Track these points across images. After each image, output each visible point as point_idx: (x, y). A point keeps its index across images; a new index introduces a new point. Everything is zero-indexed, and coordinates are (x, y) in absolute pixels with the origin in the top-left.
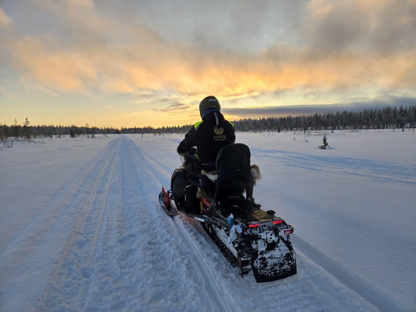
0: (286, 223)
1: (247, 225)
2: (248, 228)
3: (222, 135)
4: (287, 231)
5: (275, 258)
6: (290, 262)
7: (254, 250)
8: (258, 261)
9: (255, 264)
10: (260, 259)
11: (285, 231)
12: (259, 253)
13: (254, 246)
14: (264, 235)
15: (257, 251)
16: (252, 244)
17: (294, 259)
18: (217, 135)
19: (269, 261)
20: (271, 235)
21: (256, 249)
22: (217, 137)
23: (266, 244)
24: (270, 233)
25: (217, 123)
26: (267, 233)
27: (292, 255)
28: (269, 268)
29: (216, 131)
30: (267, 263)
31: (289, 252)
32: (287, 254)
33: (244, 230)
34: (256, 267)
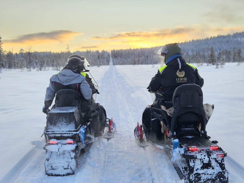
0: (222, 150)
1: (188, 148)
2: (189, 150)
3: (184, 77)
4: (219, 154)
5: (208, 174)
6: (222, 179)
7: (191, 167)
8: (193, 175)
9: (191, 178)
10: (195, 174)
11: (217, 155)
12: (195, 169)
13: (191, 164)
14: (199, 156)
15: (193, 168)
16: (190, 163)
17: (226, 177)
18: (179, 77)
19: (203, 177)
20: (205, 156)
21: (193, 167)
22: (180, 79)
23: (202, 164)
24: (204, 155)
25: (180, 68)
26: (201, 155)
27: (224, 173)
28: (202, 181)
29: (178, 74)
30: (201, 177)
31: (221, 171)
32: (219, 172)
33: (186, 151)
34: (192, 179)
